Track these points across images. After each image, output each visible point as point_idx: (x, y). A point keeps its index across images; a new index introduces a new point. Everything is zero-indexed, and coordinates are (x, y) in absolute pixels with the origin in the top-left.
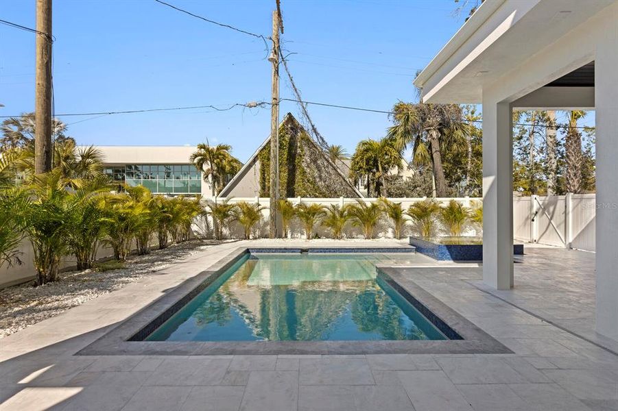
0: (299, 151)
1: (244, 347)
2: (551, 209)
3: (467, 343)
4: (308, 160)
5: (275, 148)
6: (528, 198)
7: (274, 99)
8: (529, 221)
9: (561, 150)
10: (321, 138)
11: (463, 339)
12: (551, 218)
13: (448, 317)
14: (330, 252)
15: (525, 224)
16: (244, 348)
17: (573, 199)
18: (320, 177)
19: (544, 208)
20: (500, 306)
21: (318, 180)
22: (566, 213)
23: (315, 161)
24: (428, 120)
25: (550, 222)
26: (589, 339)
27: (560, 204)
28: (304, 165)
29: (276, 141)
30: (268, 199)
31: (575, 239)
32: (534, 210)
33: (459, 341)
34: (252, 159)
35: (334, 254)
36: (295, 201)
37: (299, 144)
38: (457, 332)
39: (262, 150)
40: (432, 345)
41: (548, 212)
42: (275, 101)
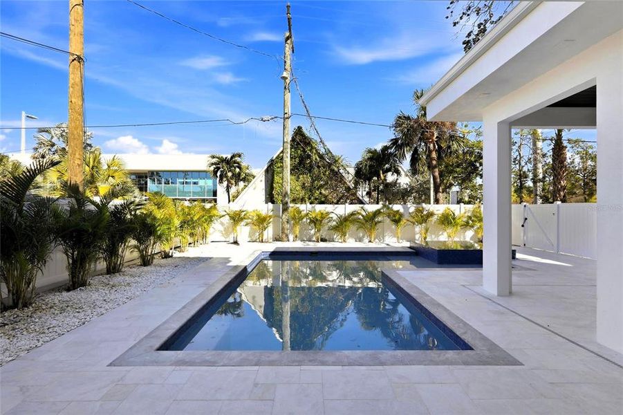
1: (268, 357)
3: (477, 354)
7: (286, 113)
9: (547, 162)
11: (473, 349)
13: (456, 325)
16: (267, 359)
20: (503, 313)
26: (592, 349)
32: (525, 216)
33: (469, 352)
36: (304, 208)
38: (466, 341)
40: (444, 355)
42: (286, 116)
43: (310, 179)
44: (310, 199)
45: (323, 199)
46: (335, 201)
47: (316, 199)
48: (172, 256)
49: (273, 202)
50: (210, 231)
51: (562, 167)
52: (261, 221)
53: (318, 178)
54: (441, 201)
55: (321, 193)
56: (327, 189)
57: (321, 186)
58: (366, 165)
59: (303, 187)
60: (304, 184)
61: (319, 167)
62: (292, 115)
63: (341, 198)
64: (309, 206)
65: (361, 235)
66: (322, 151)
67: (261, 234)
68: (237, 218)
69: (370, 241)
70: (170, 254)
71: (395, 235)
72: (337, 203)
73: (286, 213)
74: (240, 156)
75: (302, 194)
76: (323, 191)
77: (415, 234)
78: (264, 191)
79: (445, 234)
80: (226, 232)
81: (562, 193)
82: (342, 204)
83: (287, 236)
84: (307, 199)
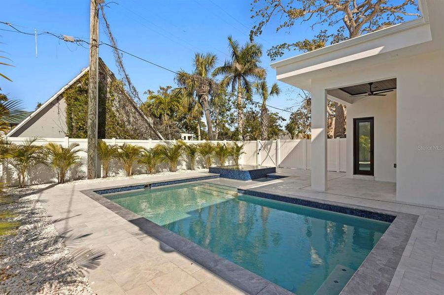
0: (108, 95)
2: (269, 147)
4: (118, 105)
5: (94, 90)
6: (256, 141)
7: (94, 40)
8: (256, 154)
10: (133, 87)
12: (269, 152)
14: (168, 184)
15: (254, 155)
17: (281, 142)
18: (129, 122)
19: (265, 147)
21: (126, 123)
22: (276, 149)
23: (124, 107)
24: (202, 88)
25: (268, 155)
27: (274, 145)
28: (114, 109)
29: (96, 83)
30: (86, 140)
31: (282, 162)
32: (259, 148)
34: (55, 97)
35: (170, 185)
36: (111, 142)
37: (108, 89)
39: (69, 88)
41: (267, 148)
42: (94, 43)
69: (171, 171)
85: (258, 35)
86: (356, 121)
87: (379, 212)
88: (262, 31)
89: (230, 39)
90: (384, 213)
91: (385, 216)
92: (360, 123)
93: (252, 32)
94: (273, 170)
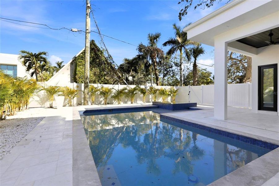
6: (187, 86)
24: (153, 54)
25: (196, 95)
32: (189, 91)
42: (87, 31)
43: (98, 70)
44: (98, 81)
45: (106, 82)
46: (112, 83)
47: (102, 82)
48: (4, 119)
49: (76, 82)
50: (30, 100)
51: (196, 73)
52: (70, 93)
53: (103, 70)
54: (159, 84)
55: (105, 78)
56: (108, 76)
57: (105, 75)
58: (126, 66)
59: (95, 74)
60: (95, 73)
61: (105, 64)
62: (92, 31)
63: (115, 82)
64: (99, 85)
65: (126, 100)
66: (106, 55)
67: (70, 101)
68: (52, 91)
69: (132, 103)
70: (3, 117)
71: (142, 100)
72: (113, 84)
73: (87, 89)
74: (45, 54)
75: (94, 78)
76: (106, 78)
77: (149, 99)
78: (70, 75)
79: (161, 99)
80: (43, 101)
81: (196, 83)
82: (116, 84)
83: (87, 102)
84: (97, 82)
85: (185, 15)
86: (261, 69)
87: (263, 140)
88: (187, 12)
89: (175, 25)
90: (268, 141)
91: (269, 144)
92: (264, 70)
93: (180, 14)
94: (195, 104)
